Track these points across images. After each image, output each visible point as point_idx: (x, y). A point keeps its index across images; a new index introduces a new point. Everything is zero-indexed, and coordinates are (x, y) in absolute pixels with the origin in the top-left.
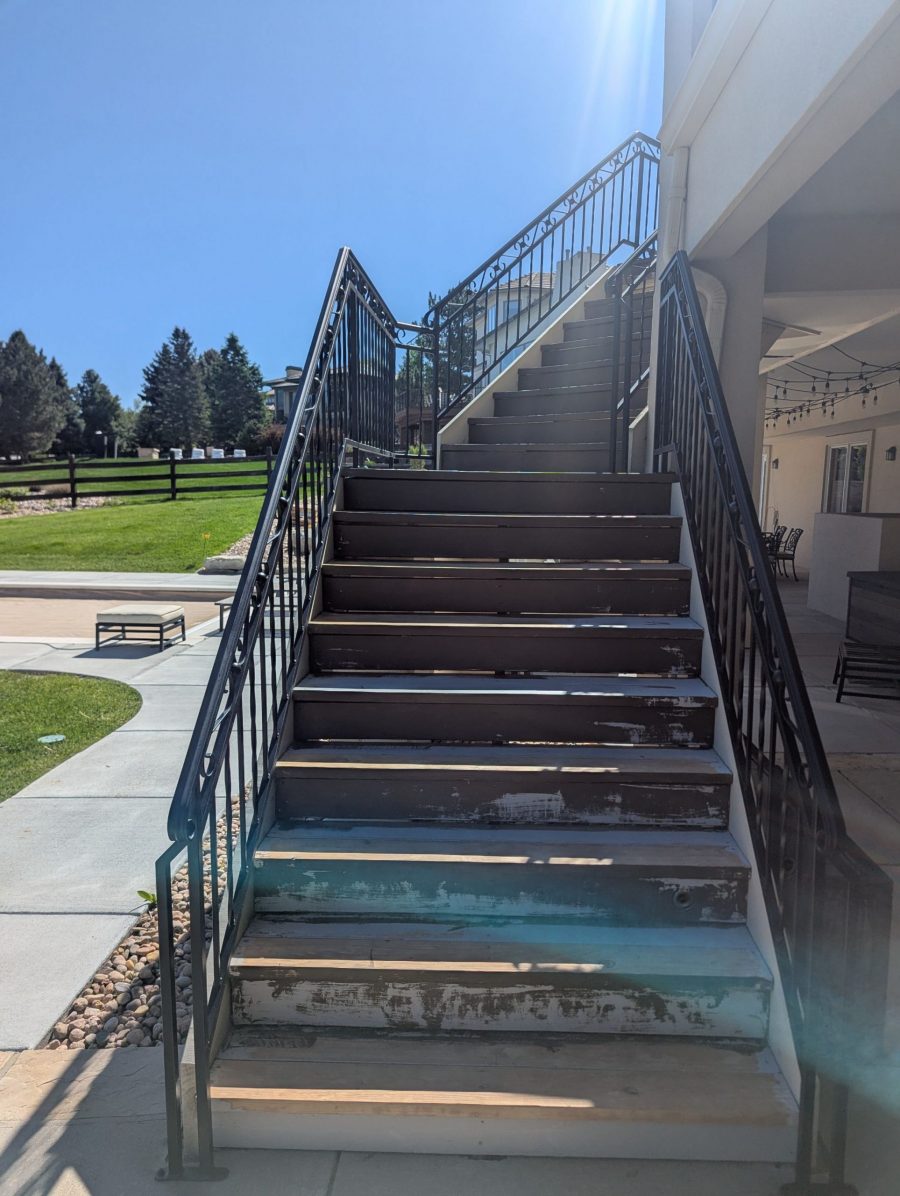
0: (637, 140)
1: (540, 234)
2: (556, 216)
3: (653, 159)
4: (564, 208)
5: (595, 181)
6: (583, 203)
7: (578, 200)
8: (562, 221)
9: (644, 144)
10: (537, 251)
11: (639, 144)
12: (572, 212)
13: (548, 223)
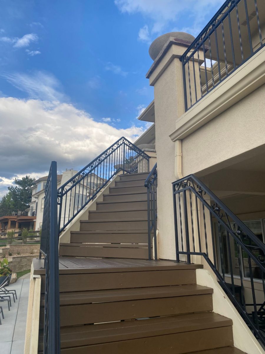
0: (123, 139)
1: (97, 164)
2: (102, 158)
3: (127, 145)
4: (104, 156)
5: (112, 149)
6: (109, 155)
7: (108, 154)
8: (104, 160)
9: (125, 140)
10: (96, 169)
11: (123, 140)
12: (106, 158)
13: (99, 160)
